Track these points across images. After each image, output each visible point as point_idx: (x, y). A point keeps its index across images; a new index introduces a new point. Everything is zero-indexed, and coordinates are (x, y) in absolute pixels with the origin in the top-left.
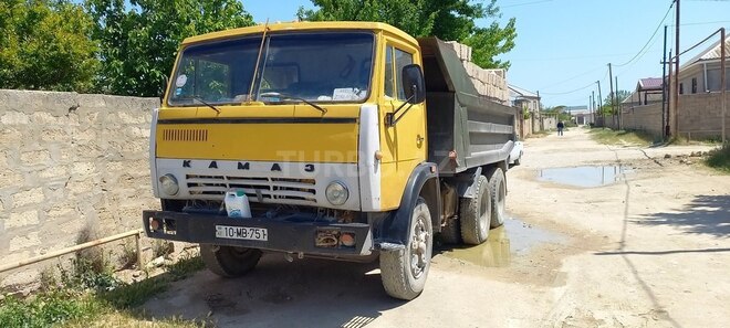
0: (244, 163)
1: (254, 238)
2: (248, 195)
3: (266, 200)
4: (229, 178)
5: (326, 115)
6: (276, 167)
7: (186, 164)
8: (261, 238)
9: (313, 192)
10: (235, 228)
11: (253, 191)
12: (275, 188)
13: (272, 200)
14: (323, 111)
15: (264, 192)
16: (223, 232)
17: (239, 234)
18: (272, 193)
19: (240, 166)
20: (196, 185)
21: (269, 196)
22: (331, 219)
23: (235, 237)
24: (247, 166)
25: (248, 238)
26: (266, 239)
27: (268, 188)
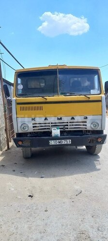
0: (59, 118)
1: (65, 143)
2: (60, 128)
3: (66, 130)
4: (52, 123)
5: (90, 99)
6: (73, 118)
7: (33, 119)
8: (69, 143)
9: (86, 125)
10: (58, 141)
11: (62, 127)
12: (70, 125)
13: (69, 129)
14: (89, 98)
15: (66, 127)
16: (52, 143)
17: (59, 143)
18: (69, 127)
19: (58, 119)
20: (36, 127)
21: (68, 128)
22: (89, 133)
23: (58, 144)
24: (61, 119)
25: (63, 143)
26: (70, 143)
27: (68, 125)
